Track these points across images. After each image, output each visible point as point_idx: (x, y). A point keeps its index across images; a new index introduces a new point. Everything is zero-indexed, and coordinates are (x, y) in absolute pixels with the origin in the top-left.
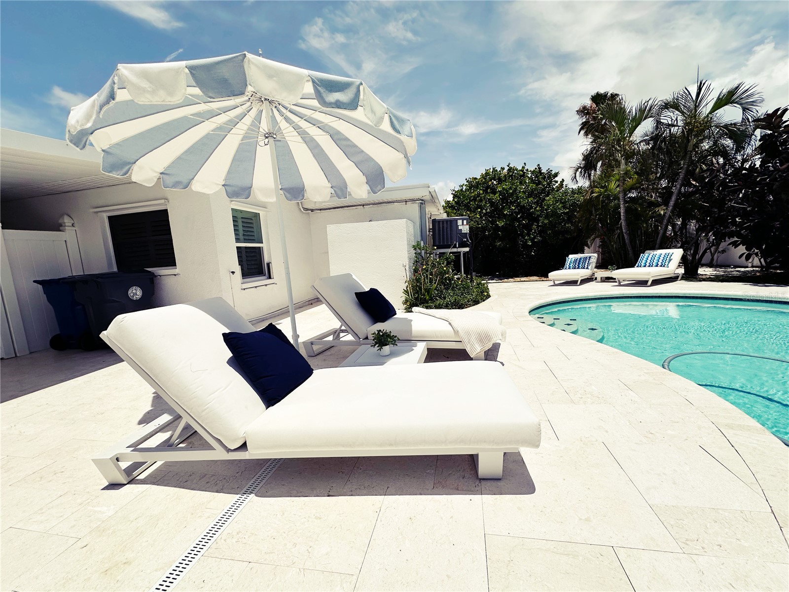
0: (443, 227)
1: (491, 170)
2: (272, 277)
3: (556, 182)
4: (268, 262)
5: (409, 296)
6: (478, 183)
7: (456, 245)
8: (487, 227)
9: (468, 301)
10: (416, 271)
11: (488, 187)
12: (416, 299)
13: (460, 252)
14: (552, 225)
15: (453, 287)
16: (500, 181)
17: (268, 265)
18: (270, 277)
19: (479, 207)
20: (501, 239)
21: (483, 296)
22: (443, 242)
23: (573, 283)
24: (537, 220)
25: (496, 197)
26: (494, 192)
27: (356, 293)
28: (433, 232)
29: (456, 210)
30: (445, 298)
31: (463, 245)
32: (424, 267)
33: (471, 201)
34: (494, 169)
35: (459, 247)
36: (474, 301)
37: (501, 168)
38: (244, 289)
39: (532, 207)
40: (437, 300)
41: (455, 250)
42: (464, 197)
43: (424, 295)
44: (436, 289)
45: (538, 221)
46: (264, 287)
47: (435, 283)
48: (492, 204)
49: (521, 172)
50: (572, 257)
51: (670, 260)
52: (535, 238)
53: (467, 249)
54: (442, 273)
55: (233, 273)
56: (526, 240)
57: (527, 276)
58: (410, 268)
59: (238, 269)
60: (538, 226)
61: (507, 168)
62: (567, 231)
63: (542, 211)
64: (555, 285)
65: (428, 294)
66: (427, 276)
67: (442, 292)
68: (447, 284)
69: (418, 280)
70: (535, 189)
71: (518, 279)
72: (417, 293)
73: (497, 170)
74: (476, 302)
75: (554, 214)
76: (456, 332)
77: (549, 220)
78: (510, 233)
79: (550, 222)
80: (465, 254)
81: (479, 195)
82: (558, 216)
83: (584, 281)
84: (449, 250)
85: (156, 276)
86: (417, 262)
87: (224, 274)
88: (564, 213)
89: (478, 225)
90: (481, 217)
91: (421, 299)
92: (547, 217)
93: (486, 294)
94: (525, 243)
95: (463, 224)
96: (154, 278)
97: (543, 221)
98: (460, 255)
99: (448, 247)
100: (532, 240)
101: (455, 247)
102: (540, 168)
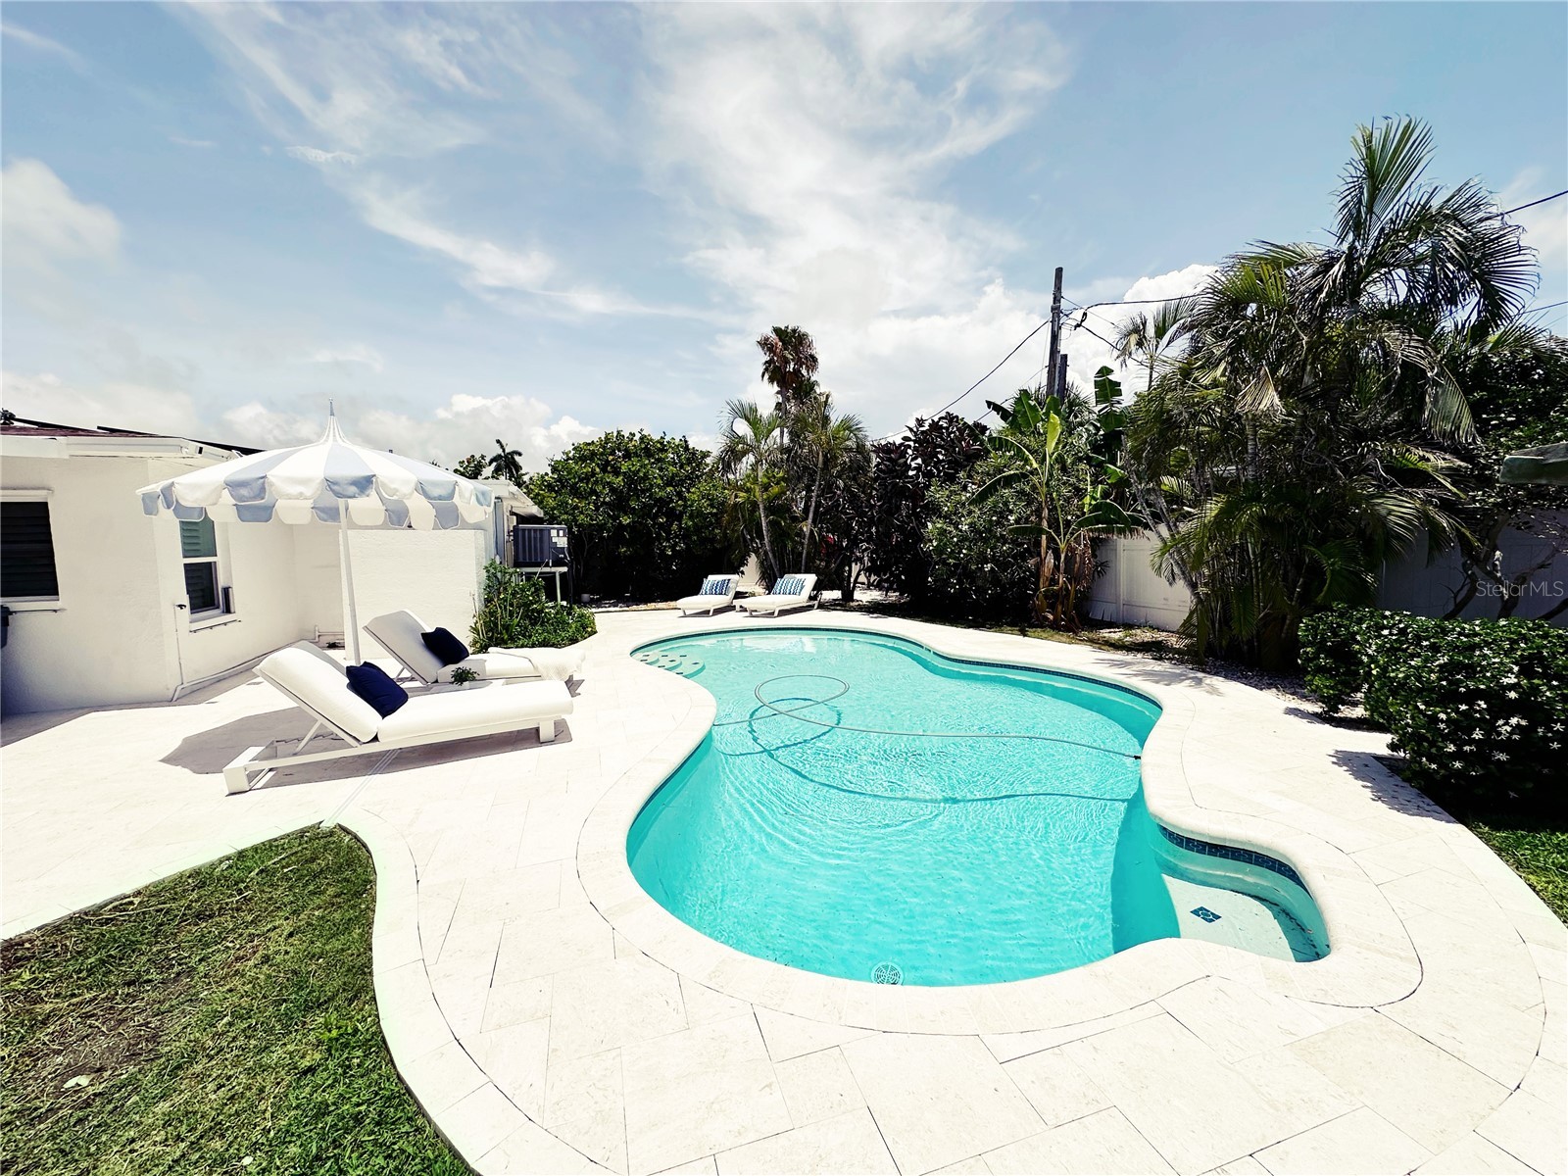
0: (530, 538)
1: (615, 434)
2: (232, 610)
3: (707, 465)
4: (226, 585)
5: (478, 635)
6: (593, 454)
7: (548, 562)
8: (605, 524)
9: (562, 640)
10: (488, 601)
11: (608, 462)
12: (490, 639)
13: (555, 573)
14: (698, 529)
15: (543, 622)
16: (628, 455)
17: (226, 591)
18: (228, 611)
19: (593, 492)
20: (627, 543)
21: (586, 630)
22: (530, 558)
23: (706, 613)
24: (679, 518)
25: (619, 481)
26: (616, 472)
27: (422, 634)
28: (514, 536)
29: (556, 492)
30: (530, 636)
31: (558, 563)
32: (502, 596)
33: (581, 480)
34: (618, 432)
35: (553, 566)
36: (571, 640)
37: (630, 433)
38: (195, 631)
39: (672, 501)
40: (519, 639)
41: (547, 570)
42: (569, 473)
43: (501, 633)
44: (518, 625)
45: (680, 520)
46: (223, 627)
47: (517, 617)
48: (613, 490)
49: (659, 445)
50: (713, 579)
51: (802, 588)
52: (676, 544)
53: (565, 569)
54: (527, 605)
55: (181, 606)
56: (665, 547)
57: (666, 601)
58: (479, 596)
59: (185, 600)
60: (680, 528)
61: (637, 437)
62: (713, 540)
63: (685, 506)
64: (685, 616)
65: (507, 632)
66: (505, 607)
67: (526, 628)
68: (535, 618)
69: (492, 614)
70: (677, 475)
71: (652, 605)
72: (491, 630)
73: (623, 436)
74: (574, 641)
75: (700, 513)
76: (535, 668)
77: (693, 522)
78: (640, 535)
79: (695, 524)
80: (562, 575)
81: (593, 474)
82: (705, 516)
83: (718, 611)
84: (538, 570)
85: (11, 613)
86: (489, 586)
87: (167, 610)
88: (711, 513)
89: (592, 520)
90: (597, 509)
91: (497, 638)
92: (691, 517)
93: (589, 629)
94: (663, 551)
95: (558, 536)
96: (10, 617)
97: (687, 522)
98: (555, 576)
99: (538, 565)
100: (673, 548)
101: (547, 565)
102: (686, 442)
